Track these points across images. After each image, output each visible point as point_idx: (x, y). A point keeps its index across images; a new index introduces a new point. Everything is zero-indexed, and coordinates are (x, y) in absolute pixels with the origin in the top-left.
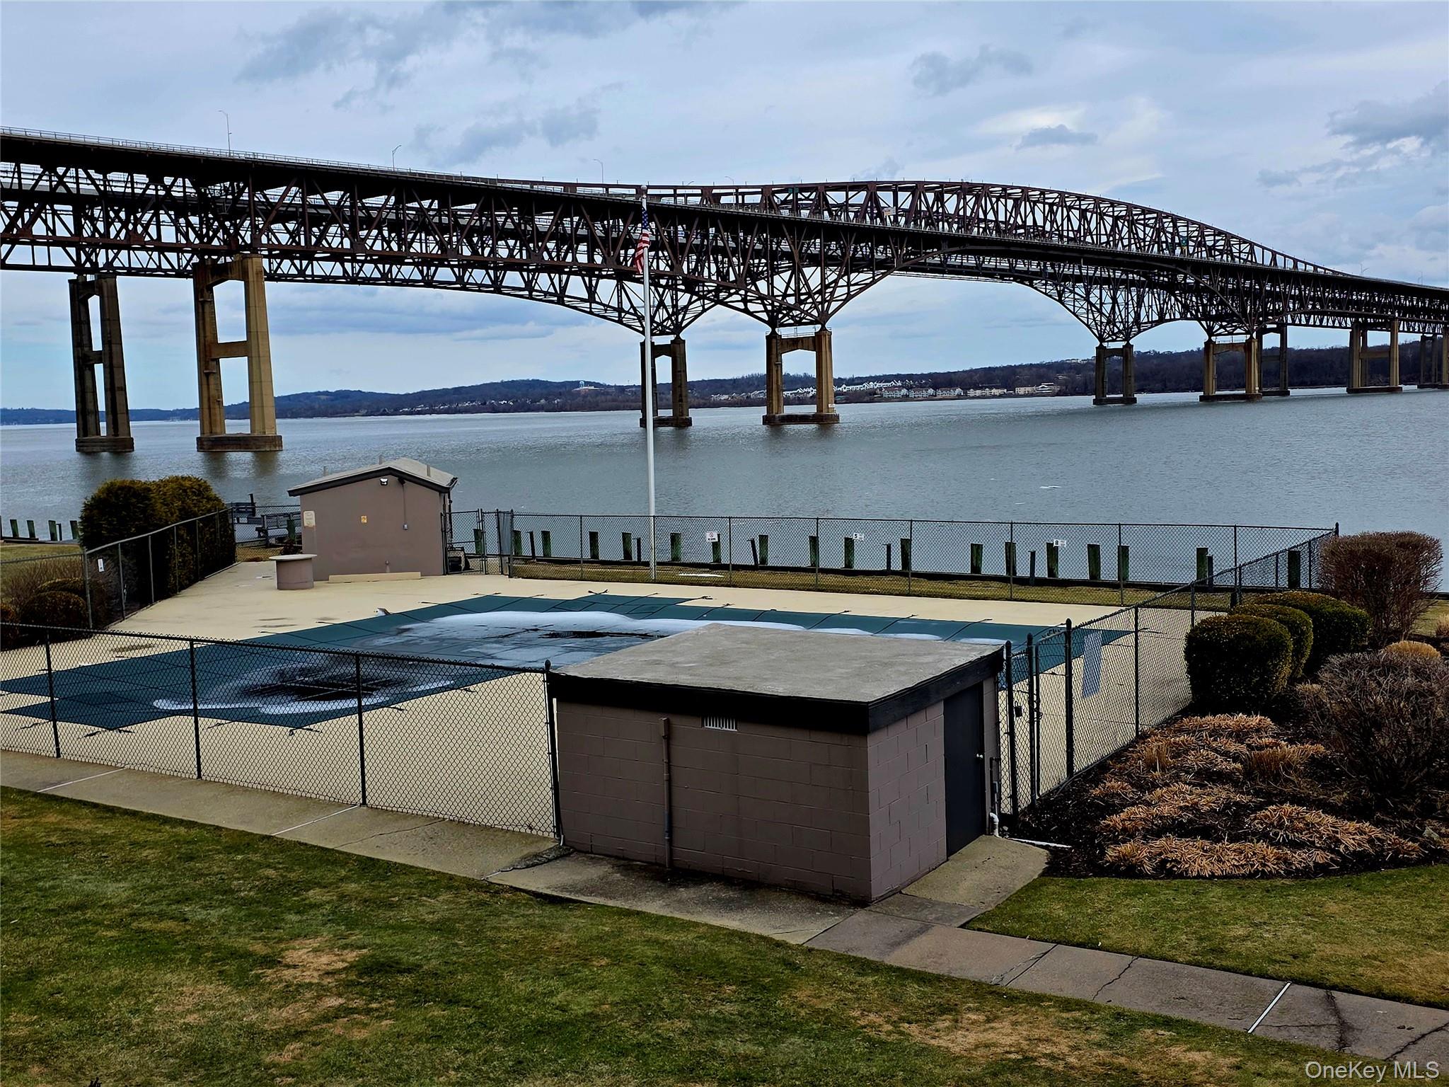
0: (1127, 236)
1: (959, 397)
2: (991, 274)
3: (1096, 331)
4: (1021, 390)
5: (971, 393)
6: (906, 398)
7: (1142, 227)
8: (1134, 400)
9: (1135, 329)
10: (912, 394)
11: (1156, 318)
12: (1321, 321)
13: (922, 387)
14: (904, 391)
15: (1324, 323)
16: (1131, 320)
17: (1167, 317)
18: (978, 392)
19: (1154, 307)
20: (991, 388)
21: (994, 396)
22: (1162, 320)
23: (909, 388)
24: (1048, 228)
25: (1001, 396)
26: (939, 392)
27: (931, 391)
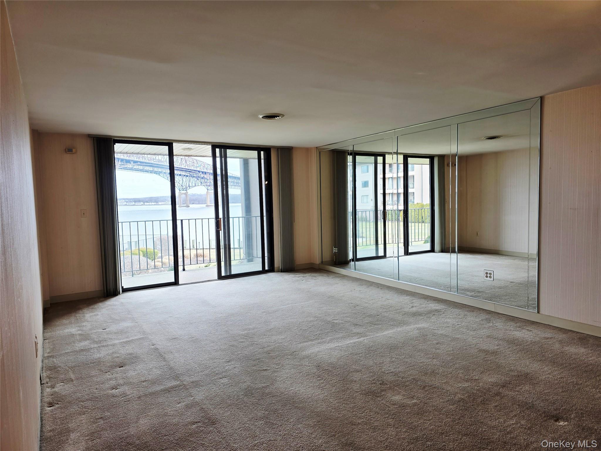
0: (184, 164)
1: (142, 205)
2: (147, 171)
3: (178, 188)
4: (160, 203)
5: (146, 204)
6: (126, 205)
7: (189, 162)
8: (189, 206)
9: (188, 188)
10: (128, 204)
11: (194, 185)
12: (235, 187)
13: (131, 202)
14: (125, 203)
15: (236, 188)
16: (187, 185)
17: (197, 185)
18: (148, 204)
19: (193, 182)
20: (151, 202)
21: (152, 205)
22: (195, 186)
23: (127, 202)
24: (162, 160)
25: (154, 205)
26: (136, 203)
27: (134, 203)
